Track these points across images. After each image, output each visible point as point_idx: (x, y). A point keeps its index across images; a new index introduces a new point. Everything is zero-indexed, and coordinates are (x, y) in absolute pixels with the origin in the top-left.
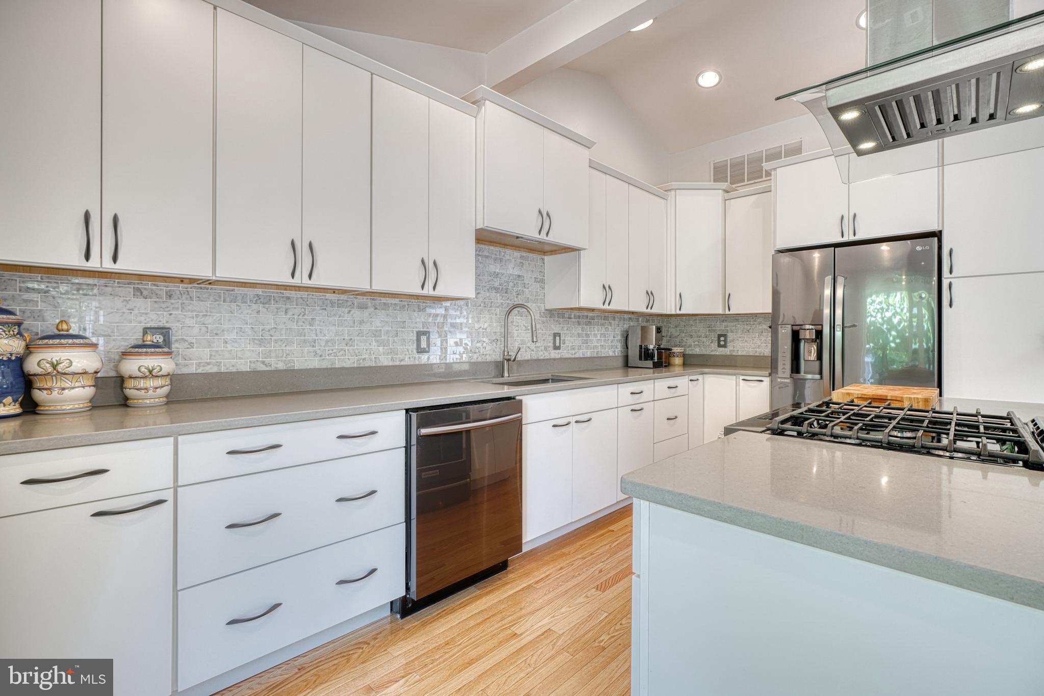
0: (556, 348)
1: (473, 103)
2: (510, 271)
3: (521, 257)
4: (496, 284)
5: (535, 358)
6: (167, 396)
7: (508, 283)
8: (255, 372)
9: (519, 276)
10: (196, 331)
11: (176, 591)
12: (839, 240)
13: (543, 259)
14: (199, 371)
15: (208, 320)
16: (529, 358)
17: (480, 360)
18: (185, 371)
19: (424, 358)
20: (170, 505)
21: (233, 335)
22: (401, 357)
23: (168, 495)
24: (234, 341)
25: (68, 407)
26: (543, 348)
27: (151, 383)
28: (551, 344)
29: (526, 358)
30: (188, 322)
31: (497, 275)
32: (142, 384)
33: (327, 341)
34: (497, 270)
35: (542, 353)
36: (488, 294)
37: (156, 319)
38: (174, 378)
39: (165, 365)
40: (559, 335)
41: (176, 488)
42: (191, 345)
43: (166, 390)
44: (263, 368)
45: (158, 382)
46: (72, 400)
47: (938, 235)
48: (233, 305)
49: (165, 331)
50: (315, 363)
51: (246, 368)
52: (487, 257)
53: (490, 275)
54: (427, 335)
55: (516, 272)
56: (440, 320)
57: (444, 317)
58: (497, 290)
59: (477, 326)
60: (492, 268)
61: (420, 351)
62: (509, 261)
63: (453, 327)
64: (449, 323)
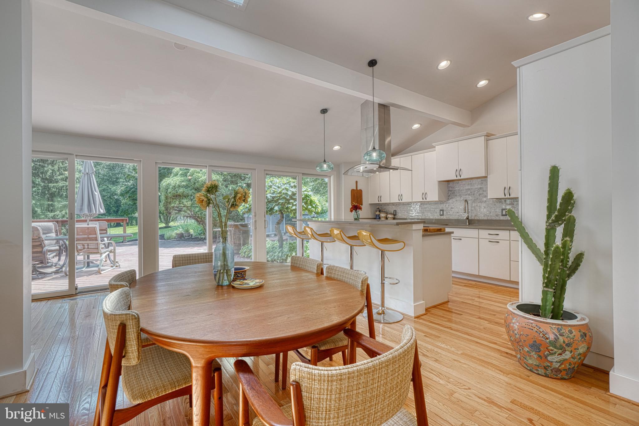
3: (481, 180)
4: (469, 193)
5: (490, 219)
9: (480, 188)
15: (401, 209)
16: (486, 219)
17: (462, 218)
19: (442, 217)
22: (435, 217)
26: (495, 215)
28: (501, 214)
29: (484, 219)
30: (399, 209)
31: (469, 189)
34: (469, 188)
35: (494, 217)
36: (465, 196)
42: (399, 213)
52: (464, 184)
53: (466, 190)
54: (443, 210)
55: (479, 187)
56: (447, 206)
57: (449, 205)
58: (469, 195)
59: (461, 208)
60: (467, 187)
61: (441, 215)
62: (475, 183)
63: (452, 208)
64: (450, 207)
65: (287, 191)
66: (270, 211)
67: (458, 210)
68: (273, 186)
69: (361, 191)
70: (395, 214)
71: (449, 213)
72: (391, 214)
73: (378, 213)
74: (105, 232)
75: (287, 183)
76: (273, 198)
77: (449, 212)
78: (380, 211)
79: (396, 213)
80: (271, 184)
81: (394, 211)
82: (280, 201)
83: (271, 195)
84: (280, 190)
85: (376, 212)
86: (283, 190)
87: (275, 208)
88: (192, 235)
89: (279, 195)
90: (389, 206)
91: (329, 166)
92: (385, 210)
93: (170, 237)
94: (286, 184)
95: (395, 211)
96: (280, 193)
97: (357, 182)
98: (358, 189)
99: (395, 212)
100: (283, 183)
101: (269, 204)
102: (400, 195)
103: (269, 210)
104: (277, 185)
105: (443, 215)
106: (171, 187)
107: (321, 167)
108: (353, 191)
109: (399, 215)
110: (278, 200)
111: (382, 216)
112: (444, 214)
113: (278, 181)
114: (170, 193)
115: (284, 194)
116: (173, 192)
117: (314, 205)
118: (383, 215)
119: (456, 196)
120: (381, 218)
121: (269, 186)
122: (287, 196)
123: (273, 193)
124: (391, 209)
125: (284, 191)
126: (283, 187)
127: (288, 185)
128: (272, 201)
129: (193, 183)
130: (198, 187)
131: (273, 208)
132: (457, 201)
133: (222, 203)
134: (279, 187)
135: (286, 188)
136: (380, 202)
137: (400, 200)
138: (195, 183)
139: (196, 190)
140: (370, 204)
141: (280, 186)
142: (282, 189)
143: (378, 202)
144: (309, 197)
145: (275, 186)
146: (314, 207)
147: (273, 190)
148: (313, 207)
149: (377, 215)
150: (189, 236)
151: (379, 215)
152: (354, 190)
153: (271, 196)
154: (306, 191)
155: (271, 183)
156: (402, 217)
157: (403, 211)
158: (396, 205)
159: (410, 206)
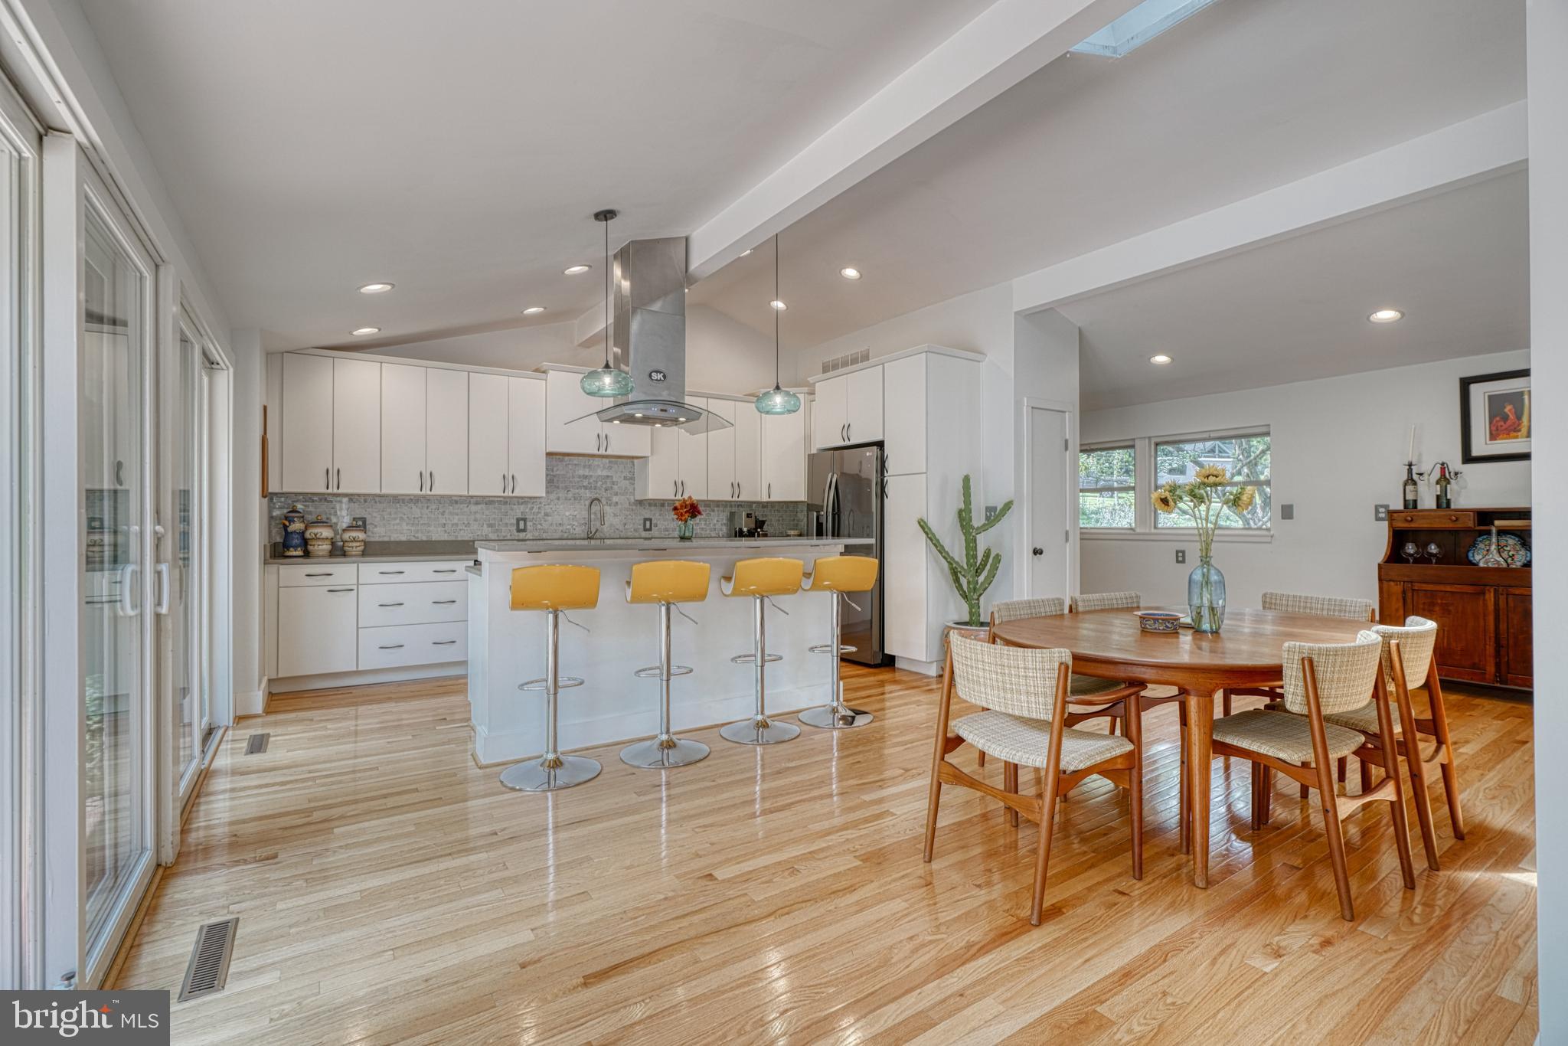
0: (645, 530)
1: (544, 372)
2: (599, 473)
4: (585, 484)
6: (363, 551)
7: (597, 482)
8: (409, 540)
9: (608, 476)
10: (378, 519)
11: (358, 628)
12: (842, 444)
13: (633, 462)
14: (381, 540)
15: (384, 513)
18: (372, 539)
19: (522, 536)
20: (355, 591)
21: (398, 521)
22: (504, 534)
23: (355, 587)
24: (398, 524)
25: (321, 553)
26: (632, 530)
27: (355, 544)
28: (642, 527)
30: (375, 514)
31: (586, 477)
32: (350, 544)
33: (453, 525)
34: (586, 474)
35: (631, 534)
36: (577, 491)
37: (359, 513)
38: (366, 543)
39: (361, 535)
40: (651, 520)
41: (358, 584)
42: (376, 526)
43: (362, 548)
44: (414, 539)
45: (358, 544)
46: (323, 550)
47: (880, 445)
48: (398, 505)
49: (364, 520)
50: (445, 537)
51: (404, 539)
52: (576, 465)
53: (580, 477)
54: (525, 520)
55: (605, 473)
56: (535, 510)
57: (539, 508)
58: (585, 488)
59: (567, 514)
60: (581, 472)
61: (519, 530)
62: (598, 465)
63: (546, 515)
64: (543, 512)
67: (562, 519)
70: (359, 528)
71: (539, 527)
77: (541, 524)
79: (363, 526)
81: (356, 519)
95: (362, 519)
105: (524, 530)
109: (378, 534)
111: (313, 536)
112: (528, 527)
119: (558, 488)
120: (312, 543)
132: (558, 499)
137: (427, 487)
156: (390, 537)
157: (395, 519)
158: (365, 501)
159: (420, 505)
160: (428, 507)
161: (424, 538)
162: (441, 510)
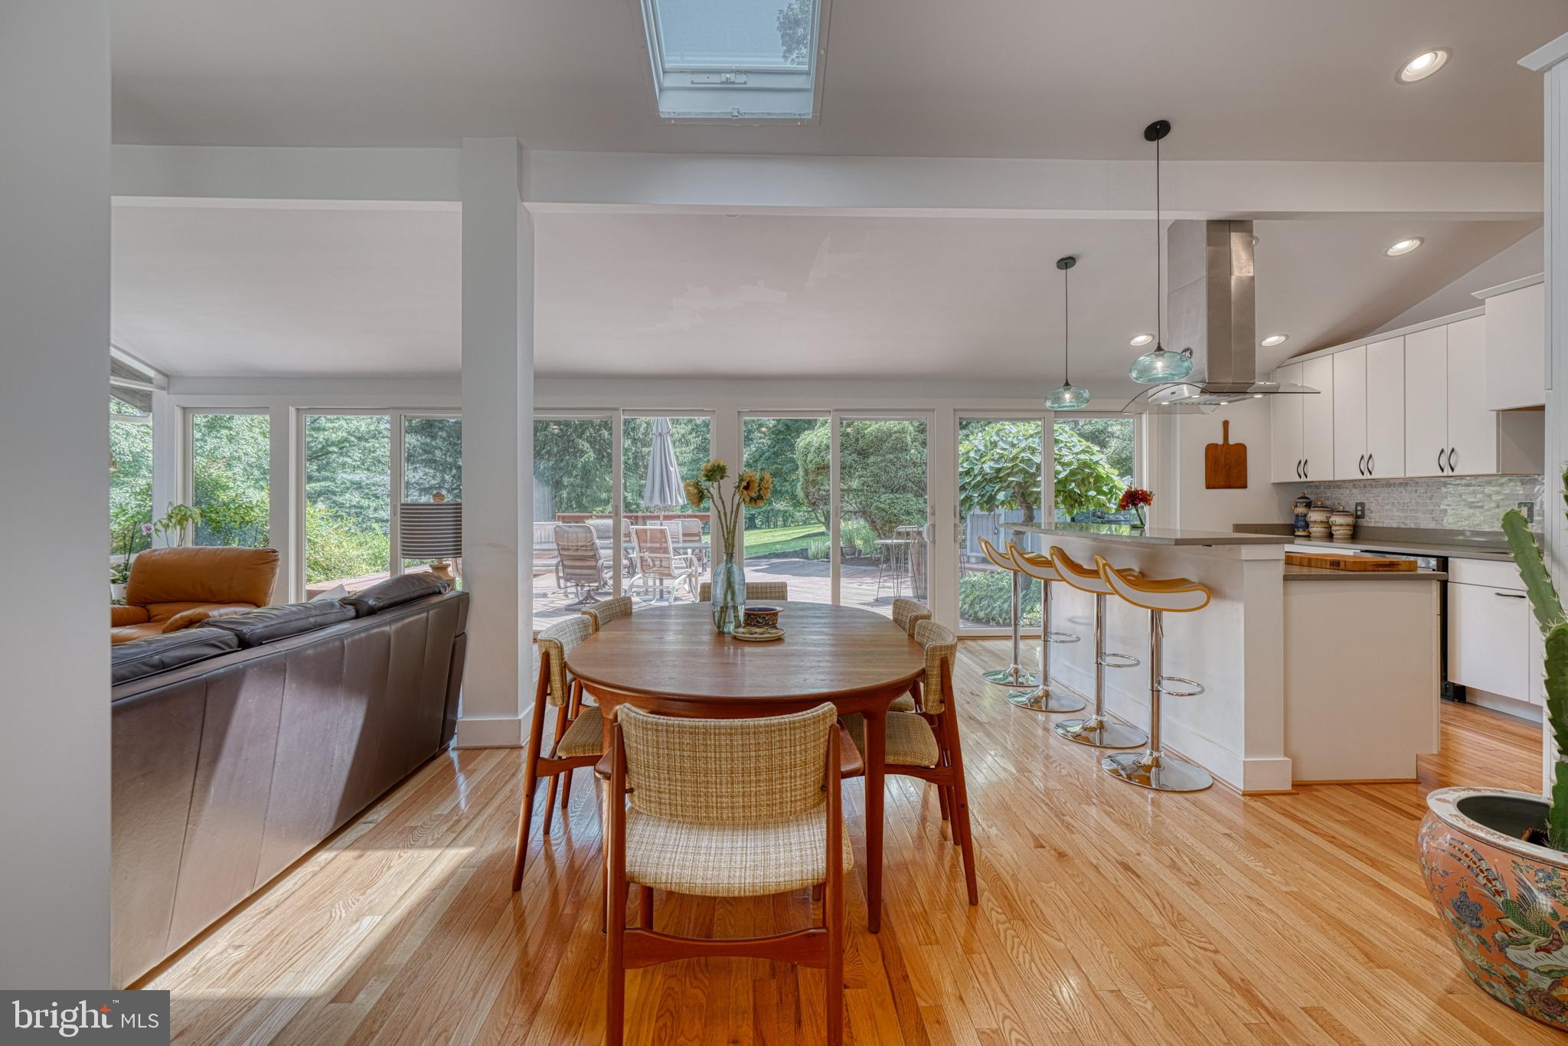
8: (1398, 529)
10: (1372, 505)
14: (1375, 525)
15: (1379, 499)
18: (1370, 525)
21: (1389, 507)
24: (1390, 510)
30: (1371, 499)
37: (1360, 498)
42: (1372, 512)
44: (1403, 526)
51: (1395, 525)
65: (1033, 453)
66: (987, 502)
68: (1001, 444)
69: (1241, 448)
70: (1359, 513)
72: (1344, 513)
73: (1301, 510)
74: (697, 538)
75: (1036, 433)
76: (998, 471)
78: (1309, 505)
79: (1363, 511)
80: (998, 439)
81: (1357, 504)
82: (1010, 479)
83: (992, 464)
84: (1015, 451)
85: (1296, 506)
86: (1023, 450)
87: (998, 497)
88: (860, 551)
89: (1010, 465)
90: (1341, 491)
91: (1077, 397)
92: (1328, 503)
93: (818, 554)
94: (1031, 436)
95: (1362, 504)
96: (1015, 458)
97: (1226, 424)
98: (1232, 441)
99: (1359, 508)
100: (1024, 435)
101: (987, 488)
102: (1366, 458)
103: (985, 499)
104: (1010, 439)
106: (813, 449)
107: (1058, 399)
108: (1211, 449)
109: (1373, 519)
110: (1009, 475)
111: (1312, 519)
113: (1014, 430)
114: (811, 461)
115: (1023, 461)
116: (817, 459)
117: (1105, 489)
118: (1315, 516)
120: (1311, 525)
121: (991, 443)
122: (1031, 467)
123: (997, 461)
124: (1349, 499)
125: (1023, 454)
126: (1022, 445)
127: (1037, 440)
128: (996, 478)
129: (854, 440)
130: (865, 448)
131: (996, 494)
133: (913, 483)
134: (1013, 445)
135: (1030, 447)
136: (1303, 479)
137: (1366, 472)
138: (857, 440)
139: (859, 454)
140: (1274, 484)
141: (1015, 442)
142: (1018, 450)
143: (1297, 479)
144: (1090, 468)
145: (1005, 442)
146: (1105, 494)
147: (998, 453)
148: (1100, 492)
149: (1297, 516)
150: (854, 554)
151: (1305, 515)
152: (1216, 445)
153: (991, 468)
154: (1084, 452)
155: (998, 435)
156: (1383, 522)
157: (1387, 504)
158: (1365, 487)
159: (1409, 488)
160: (1416, 492)
161: (1413, 526)
162: (1429, 494)
